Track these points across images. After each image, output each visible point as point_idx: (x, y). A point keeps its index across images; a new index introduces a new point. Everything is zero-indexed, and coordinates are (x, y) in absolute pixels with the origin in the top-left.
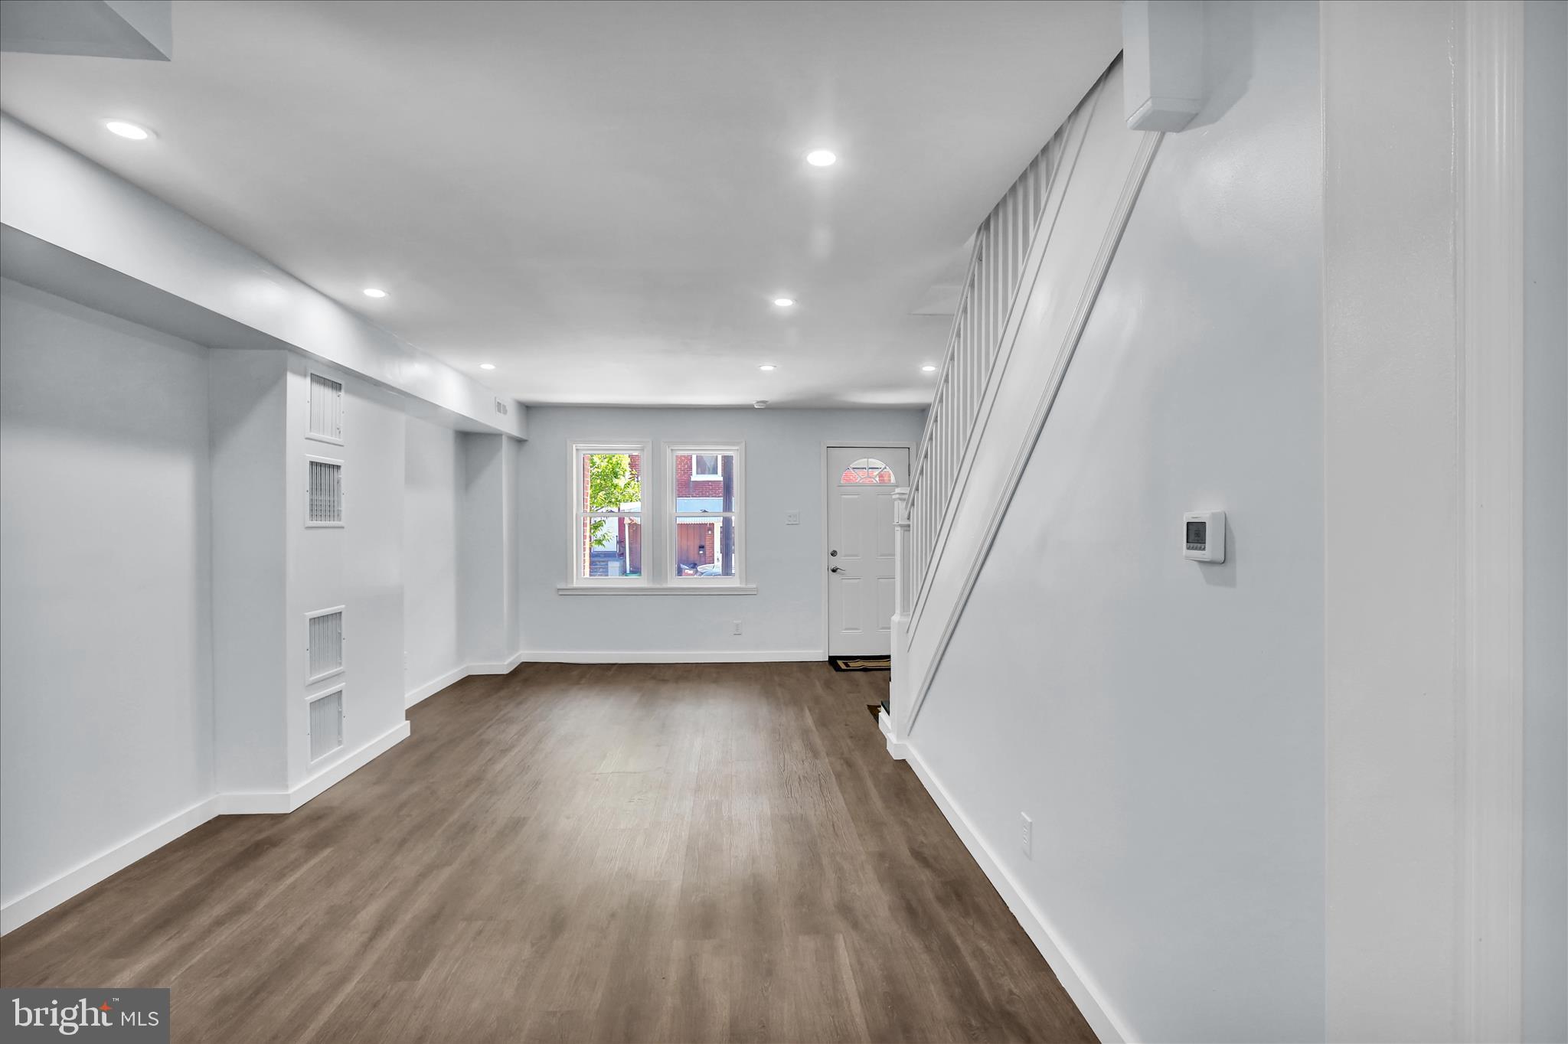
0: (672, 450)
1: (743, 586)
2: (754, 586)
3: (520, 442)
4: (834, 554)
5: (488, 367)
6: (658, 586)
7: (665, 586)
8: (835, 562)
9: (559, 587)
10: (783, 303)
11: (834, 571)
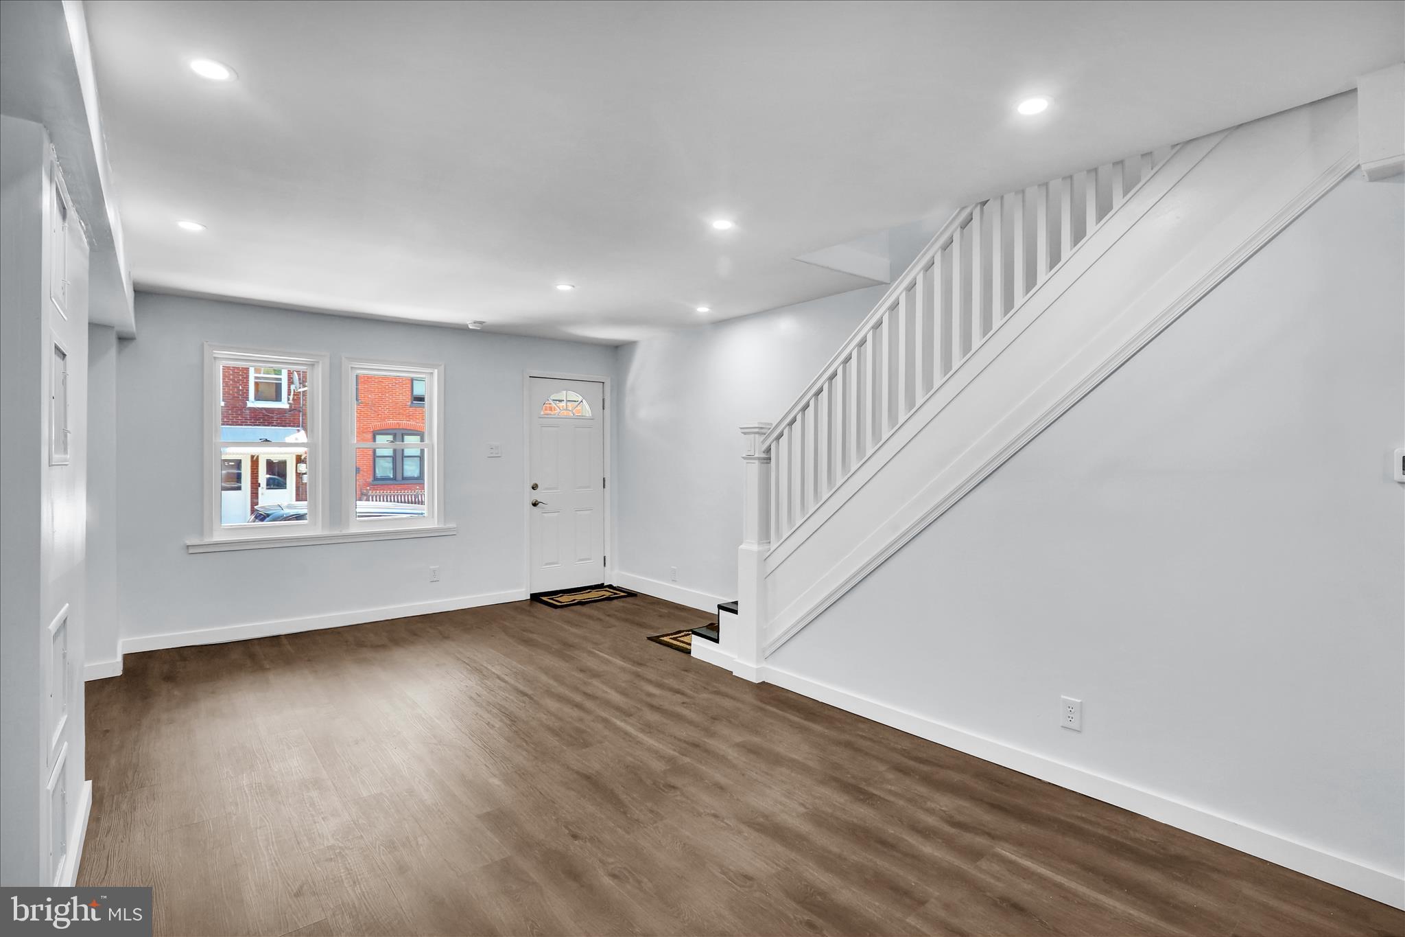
0: (352, 368)
1: (441, 526)
2: (455, 526)
3: (124, 339)
4: (535, 487)
5: (190, 226)
6: (336, 532)
7: (345, 532)
8: (536, 495)
9: (189, 543)
10: (722, 224)
11: (535, 504)
